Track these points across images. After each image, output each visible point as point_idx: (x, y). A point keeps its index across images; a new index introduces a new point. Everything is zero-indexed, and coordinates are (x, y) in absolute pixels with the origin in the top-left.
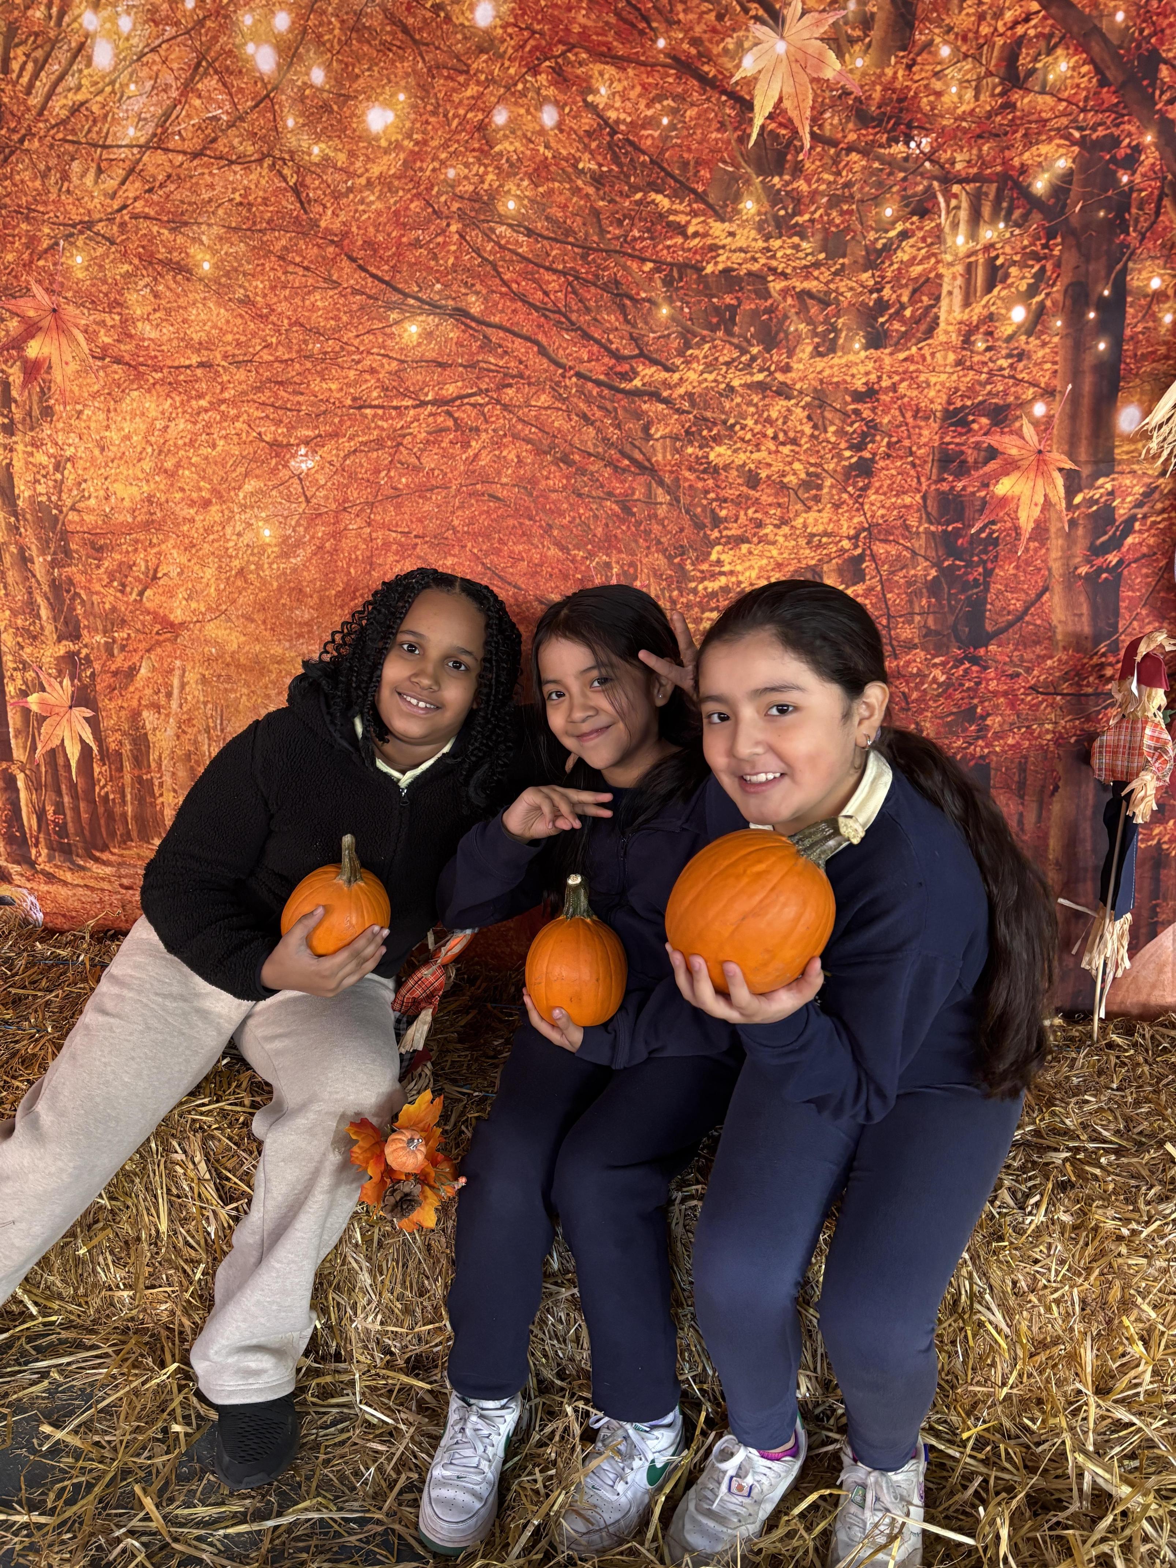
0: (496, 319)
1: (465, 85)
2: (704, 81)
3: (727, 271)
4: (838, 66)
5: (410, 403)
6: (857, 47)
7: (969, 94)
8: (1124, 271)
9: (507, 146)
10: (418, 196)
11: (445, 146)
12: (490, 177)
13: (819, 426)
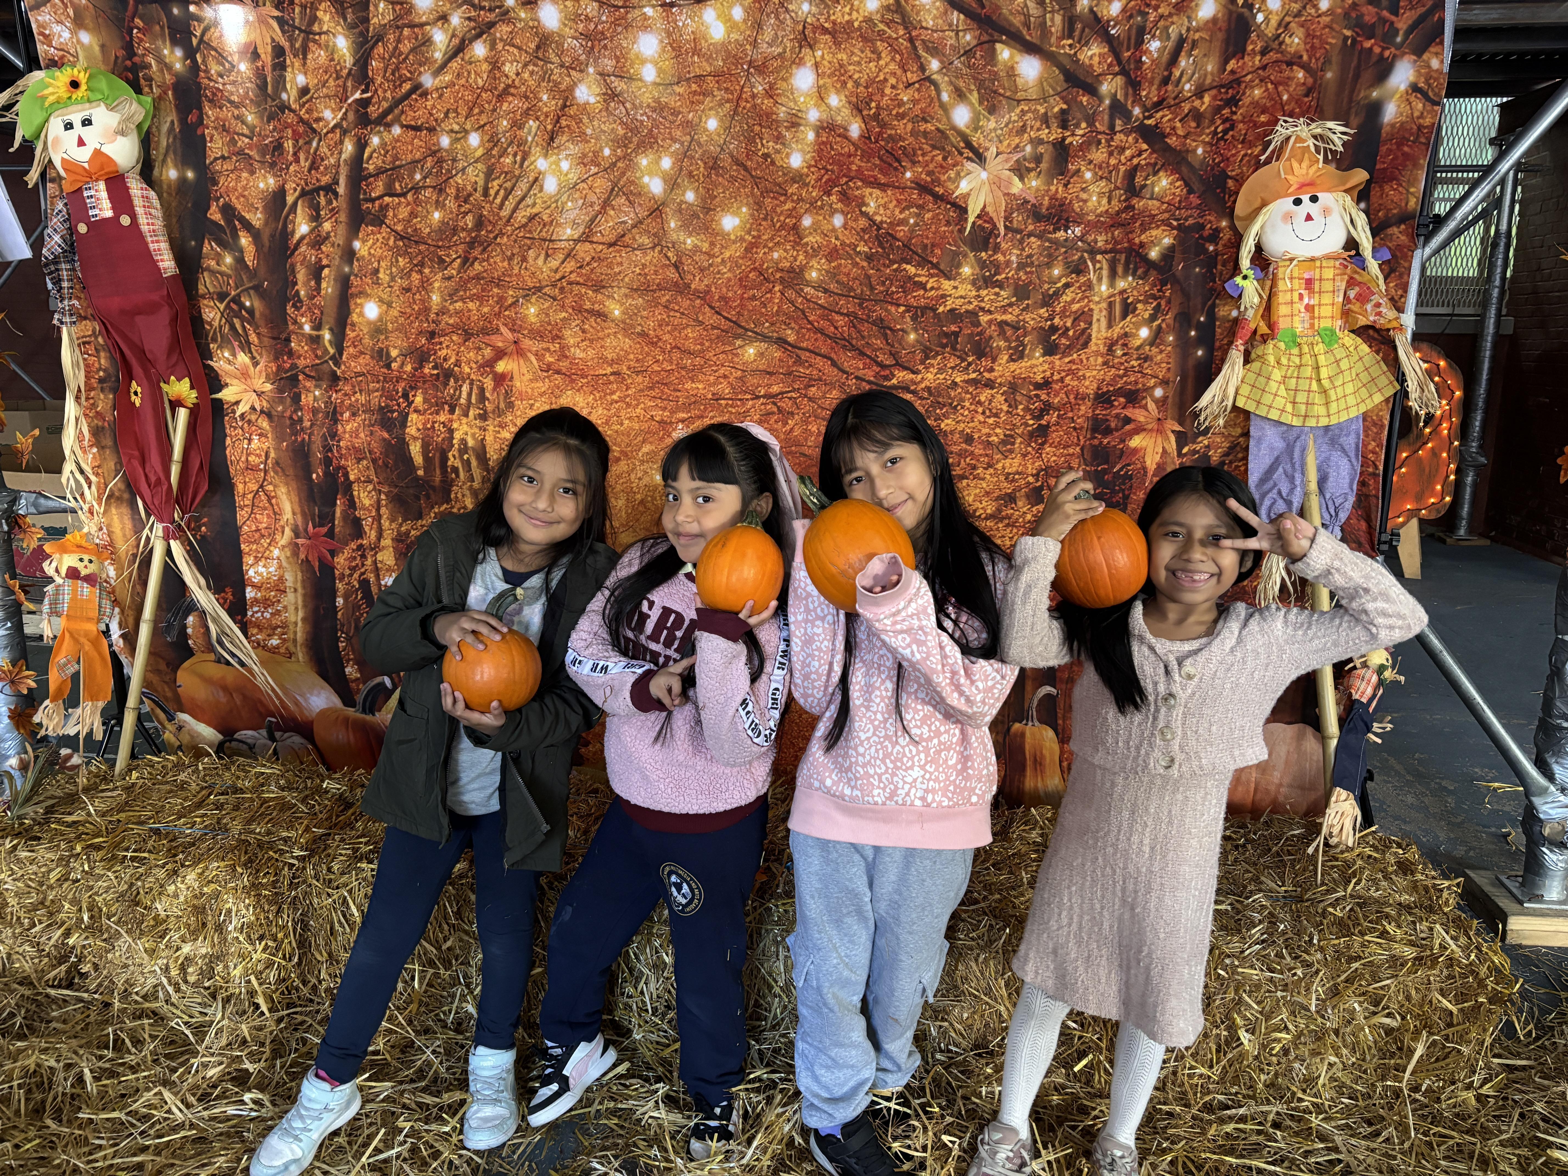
0: (804, 345)
1: (785, 203)
2: (937, 197)
3: (952, 310)
4: (1020, 185)
5: (749, 396)
6: (1032, 174)
7: (1105, 201)
8: (1214, 306)
9: (812, 239)
10: (755, 269)
11: (772, 239)
12: (801, 257)
13: (1012, 405)
